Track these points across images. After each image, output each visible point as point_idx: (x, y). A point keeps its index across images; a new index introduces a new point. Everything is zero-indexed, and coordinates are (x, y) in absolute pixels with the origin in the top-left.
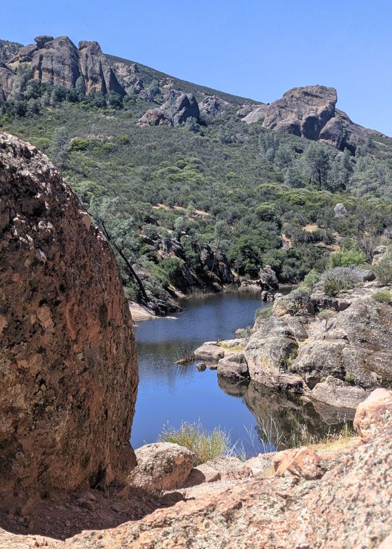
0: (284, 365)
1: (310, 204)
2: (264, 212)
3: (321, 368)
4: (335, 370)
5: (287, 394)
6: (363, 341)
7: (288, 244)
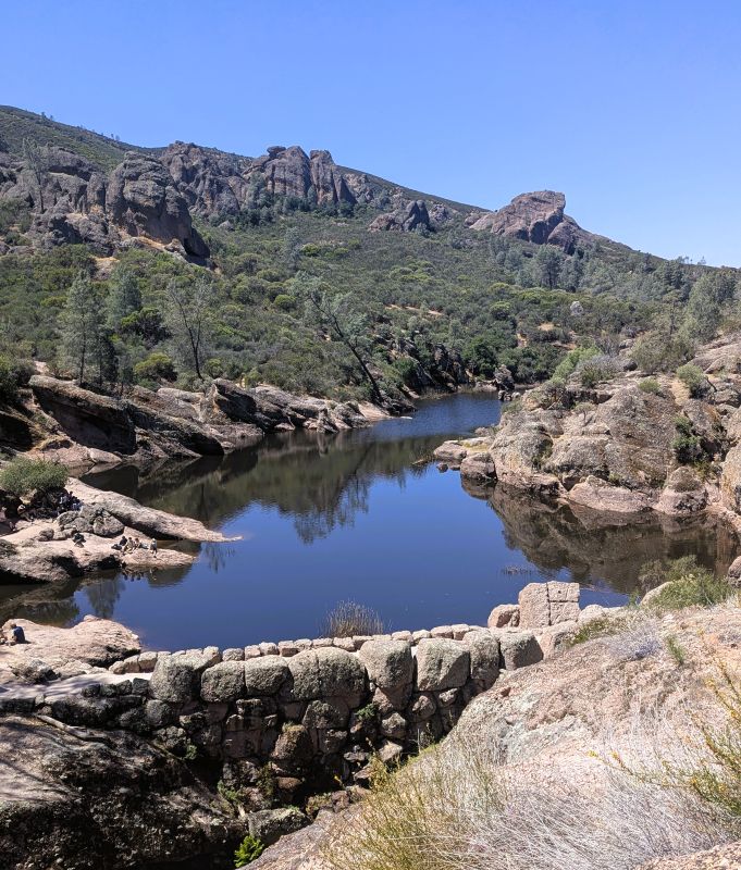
0: (536, 464)
1: (545, 302)
2: (499, 310)
3: (581, 467)
4: (597, 468)
5: (540, 495)
6: (628, 436)
7: (523, 344)
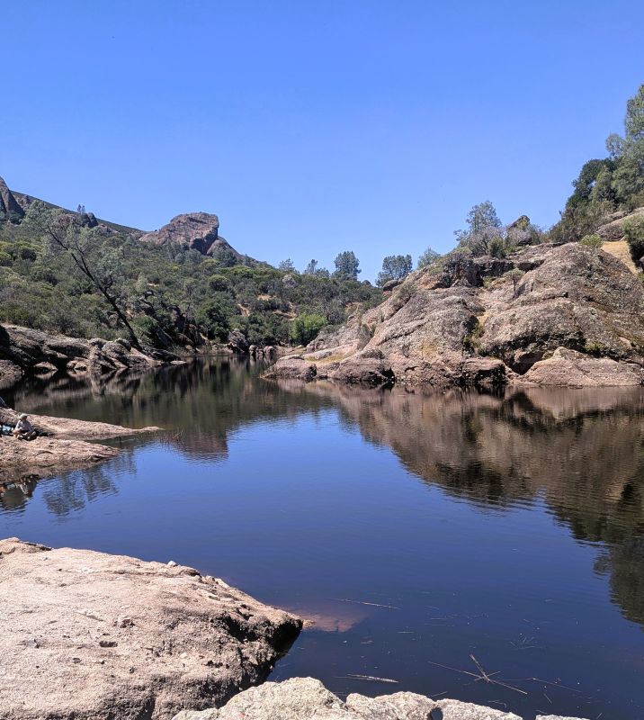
0: (468, 346)
2: (217, 281)
4: (570, 337)
6: (590, 299)
